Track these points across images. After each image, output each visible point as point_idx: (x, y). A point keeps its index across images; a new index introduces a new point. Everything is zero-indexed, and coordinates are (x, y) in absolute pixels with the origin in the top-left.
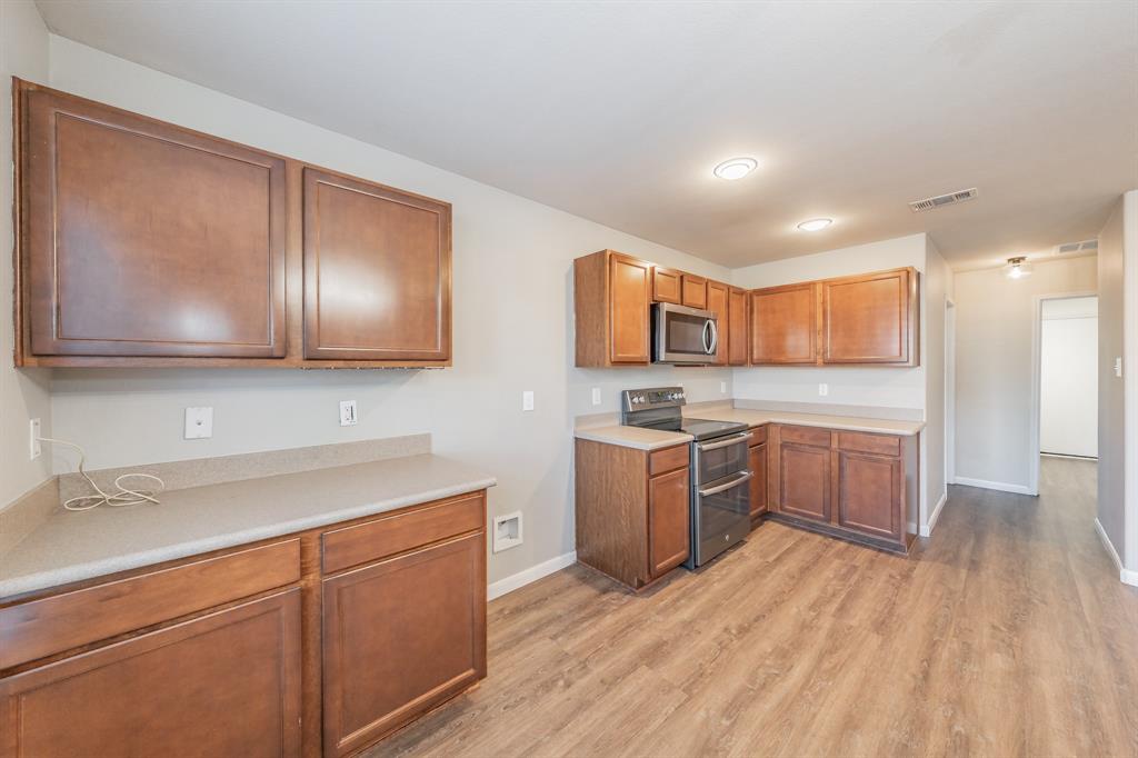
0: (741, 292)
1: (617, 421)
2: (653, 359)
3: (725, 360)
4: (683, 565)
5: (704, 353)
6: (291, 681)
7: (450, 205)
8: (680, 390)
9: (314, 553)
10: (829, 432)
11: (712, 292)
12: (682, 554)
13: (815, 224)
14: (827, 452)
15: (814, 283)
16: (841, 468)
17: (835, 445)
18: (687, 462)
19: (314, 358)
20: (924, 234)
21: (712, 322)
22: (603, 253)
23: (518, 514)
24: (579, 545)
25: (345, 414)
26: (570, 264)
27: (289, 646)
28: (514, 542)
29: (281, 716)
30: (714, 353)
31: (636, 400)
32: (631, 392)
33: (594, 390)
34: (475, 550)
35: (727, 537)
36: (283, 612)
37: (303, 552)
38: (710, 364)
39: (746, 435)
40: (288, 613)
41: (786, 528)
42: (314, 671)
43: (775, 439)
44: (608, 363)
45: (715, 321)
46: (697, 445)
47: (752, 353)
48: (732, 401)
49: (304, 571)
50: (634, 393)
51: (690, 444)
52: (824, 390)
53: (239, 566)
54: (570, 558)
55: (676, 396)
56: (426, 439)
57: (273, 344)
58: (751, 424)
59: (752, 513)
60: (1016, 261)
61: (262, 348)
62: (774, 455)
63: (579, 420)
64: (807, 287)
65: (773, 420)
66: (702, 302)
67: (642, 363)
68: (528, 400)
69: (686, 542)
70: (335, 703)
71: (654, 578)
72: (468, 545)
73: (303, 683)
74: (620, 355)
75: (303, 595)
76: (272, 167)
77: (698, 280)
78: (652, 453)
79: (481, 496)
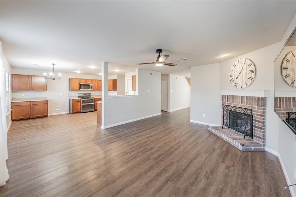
2: (80, 90)
3: (96, 89)
4: (80, 112)
5: (90, 89)
6: (29, 111)
8: (90, 94)
9: (31, 103)
11: (94, 81)
18: (80, 101)
20: (117, 75)
21: (91, 85)
23: (60, 106)
24: (70, 111)
25: (37, 95)
26: (68, 79)
27: (29, 109)
28: (59, 109)
30: (92, 89)
33: (73, 93)
37: (30, 103)
42: (31, 111)
44: (71, 90)
51: (81, 99)
53: (26, 103)
56: (47, 98)
58: (95, 98)
63: (70, 97)
66: (90, 82)
67: (78, 90)
68: (61, 94)
69: (80, 110)
70: (33, 114)
71: (74, 113)
72: (46, 105)
73: (30, 112)
74: (73, 89)
75: (30, 106)
76: (29, 76)
77: (90, 80)
78: (73, 99)
79: (47, 101)
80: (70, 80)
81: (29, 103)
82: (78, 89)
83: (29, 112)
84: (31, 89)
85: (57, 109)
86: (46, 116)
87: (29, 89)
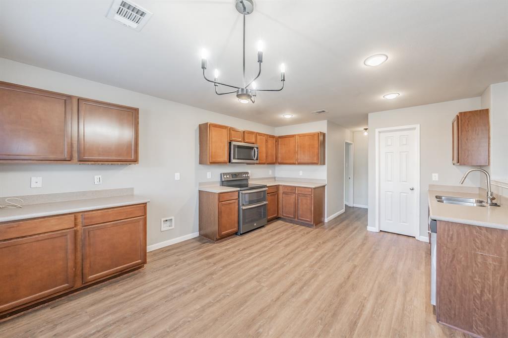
0: (273, 137)
1: (219, 185)
2: (230, 161)
3: (264, 161)
4: (236, 234)
5: (253, 160)
6: (71, 257)
7: (138, 109)
8: (247, 173)
9: (80, 220)
10: (295, 187)
11: (259, 137)
12: (235, 229)
13: (288, 116)
14: (294, 194)
15: (295, 135)
16: (298, 200)
17: (296, 192)
18: (237, 197)
19: (82, 161)
20: (326, 121)
21: (256, 149)
22: (207, 123)
23: (173, 218)
24: (200, 230)
25: (96, 180)
26: (197, 126)
27: (70, 246)
28: (171, 228)
29: (67, 267)
30: (257, 159)
31: (225, 177)
32: (223, 174)
33: (208, 173)
34: (141, 223)
35: (255, 224)
36: (69, 236)
37: (76, 219)
38: (257, 164)
39: (264, 189)
40: (70, 237)
41: (283, 222)
42: (79, 255)
43: (281, 191)
44: (209, 163)
45: (257, 148)
46: (241, 192)
47: (278, 159)
48: (275, 178)
49: (76, 225)
50: (225, 174)
51: (239, 192)
52: (301, 173)
53: (53, 221)
54: (197, 234)
55: (244, 175)
56: (132, 189)
57: (66, 155)
58: (268, 185)
59: (269, 218)
60: (366, 129)
61: (62, 157)
62: (281, 196)
63: (200, 184)
64: (293, 136)
65: (280, 184)
66: (253, 140)
67: (224, 163)
68: (177, 176)
69: (236, 225)
70: (87, 265)
71: (222, 238)
72: (138, 221)
73: (75, 258)
74: (214, 160)
75: (76, 232)
76: (66, 99)
77: (251, 133)
78: (220, 194)
79: (144, 205)
80: (203, 130)
81: (68, 223)
82: (226, 158)
83: (71, 264)
84: (75, 155)
85: (165, 227)
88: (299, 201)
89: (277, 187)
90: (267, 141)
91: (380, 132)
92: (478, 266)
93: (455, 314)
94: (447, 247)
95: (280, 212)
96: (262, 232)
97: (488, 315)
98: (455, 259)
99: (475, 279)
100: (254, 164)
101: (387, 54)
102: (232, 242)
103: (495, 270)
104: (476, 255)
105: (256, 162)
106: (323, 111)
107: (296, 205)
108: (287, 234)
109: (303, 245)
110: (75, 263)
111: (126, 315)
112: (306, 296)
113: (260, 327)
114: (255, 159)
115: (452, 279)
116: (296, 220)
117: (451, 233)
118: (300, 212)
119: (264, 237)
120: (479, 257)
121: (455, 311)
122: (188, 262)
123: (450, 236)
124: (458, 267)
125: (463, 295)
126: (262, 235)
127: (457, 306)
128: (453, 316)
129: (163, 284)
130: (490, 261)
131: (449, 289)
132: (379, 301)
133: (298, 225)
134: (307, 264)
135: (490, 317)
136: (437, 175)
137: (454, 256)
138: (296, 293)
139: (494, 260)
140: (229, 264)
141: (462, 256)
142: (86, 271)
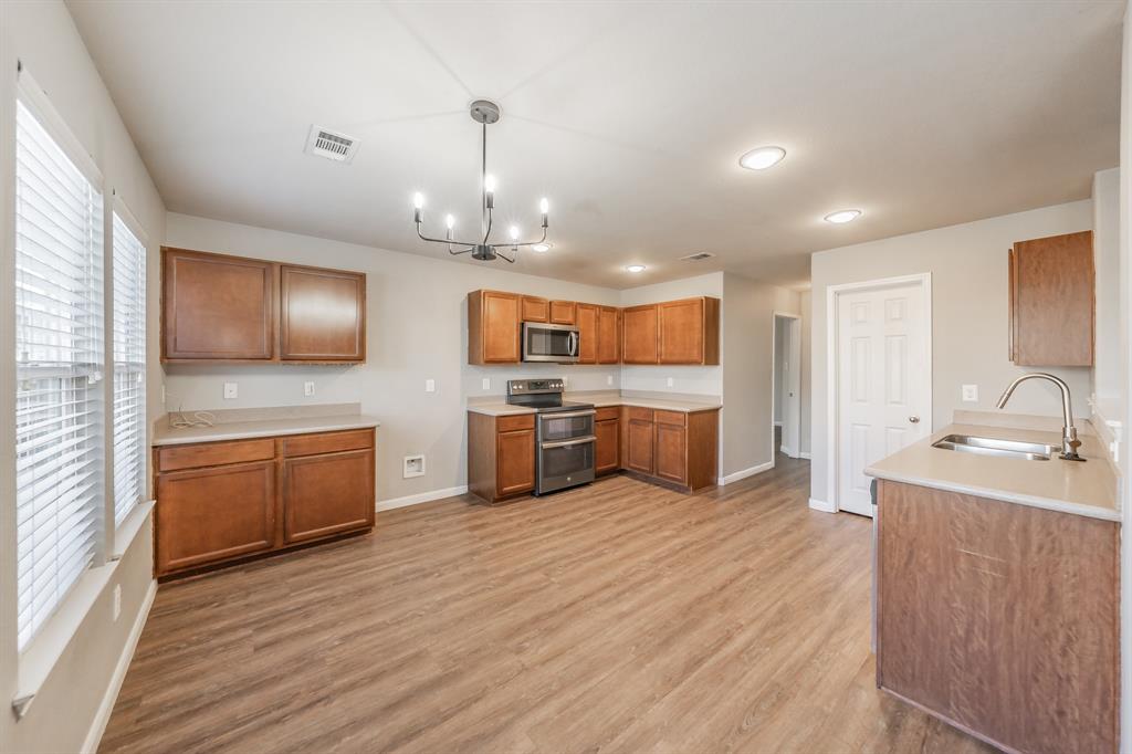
0: (612, 310)
1: (503, 401)
2: (522, 359)
3: (593, 359)
4: (531, 493)
5: (569, 355)
6: (269, 501)
7: (365, 275)
8: (560, 381)
9: (281, 448)
10: (653, 410)
11: (581, 312)
12: (529, 484)
13: (635, 268)
14: (651, 425)
15: (657, 305)
16: (658, 435)
17: (655, 420)
18: (533, 426)
19: (286, 359)
20: (722, 272)
21: (573, 335)
22: (480, 291)
23: (423, 457)
24: (470, 481)
25: (307, 390)
26: (463, 297)
27: (269, 485)
28: (420, 474)
29: (265, 516)
30: (576, 355)
31: (516, 387)
32: (511, 382)
33: (484, 380)
34: (367, 459)
35: (569, 479)
36: (267, 470)
37: (276, 446)
38: (577, 363)
39: (588, 412)
40: (268, 472)
41: (630, 479)
42: (280, 500)
43: (626, 416)
44: (482, 362)
45: (577, 333)
46: (540, 416)
47: (622, 355)
48: (620, 391)
49: (276, 455)
50: (514, 383)
51: (536, 415)
52: (670, 382)
53: (248, 447)
54: (463, 489)
55: (553, 386)
56: (358, 406)
58: (596, 405)
59: (599, 469)
61: (259, 355)
62: (625, 428)
63: (470, 400)
64: (651, 307)
65: (624, 403)
66: (570, 318)
67: (513, 363)
68: (430, 385)
69: (532, 477)
70: (290, 518)
71: (504, 498)
72: (362, 455)
73: (276, 504)
74: (491, 357)
75: (276, 466)
76: (265, 267)
77: (567, 304)
78: (499, 418)
79: (370, 432)
80: (474, 302)
81: (265, 452)
82: (514, 353)
83: (269, 511)
84: (277, 351)
85: (409, 472)
86: (362, 531)
87: (266, 353)
88: (661, 439)
89: (619, 409)
90: (598, 318)
91: (838, 294)
92: (959, 578)
93: (913, 675)
94: (897, 534)
95: (625, 458)
96: (581, 495)
97: (981, 682)
98: (914, 561)
99: (955, 605)
100: (571, 363)
101: (783, 147)
102: (521, 508)
103: (995, 588)
104: (955, 556)
105: (573, 359)
106: (705, 256)
107: (654, 445)
108: (629, 502)
109: (654, 522)
110: (275, 512)
111: (336, 594)
112: (625, 607)
113: (527, 640)
114: (573, 353)
115: (907, 600)
116: (654, 476)
117: (906, 506)
118: (662, 461)
119: (582, 503)
120: (962, 559)
121: (913, 669)
122: (439, 532)
123: (904, 512)
124: (919, 576)
125: (930, 636)
126: (580, 499)
127: (918, 659)
128: (909, 679)
129: (394, 560)
130: (985, 569)
131: (902, 621)
132: (768, 635)
133: (657, 488)
134: (647, 557)
135: (986, 688)
136: (974, 387)
137: (911, 553)
138: (608, 601)
139: (993, 566)
140: (505, 542)
141: (926, 555)
142: (290, 525)
